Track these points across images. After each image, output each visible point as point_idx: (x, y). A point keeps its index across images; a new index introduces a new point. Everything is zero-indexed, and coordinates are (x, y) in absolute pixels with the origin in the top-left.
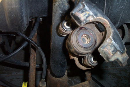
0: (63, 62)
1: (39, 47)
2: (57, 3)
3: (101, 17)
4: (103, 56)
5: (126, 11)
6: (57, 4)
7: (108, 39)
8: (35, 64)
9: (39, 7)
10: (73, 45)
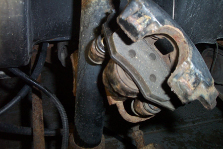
0: (99, 117)
1: (52, 94)
2: (91, 9)
3: (170, 25)
4: (177, 93)
5: (199, 23)
6: (90, 12)
7: (185, 63)
8: (43, 128)
9: (49, 23)
10: (118, 77)
